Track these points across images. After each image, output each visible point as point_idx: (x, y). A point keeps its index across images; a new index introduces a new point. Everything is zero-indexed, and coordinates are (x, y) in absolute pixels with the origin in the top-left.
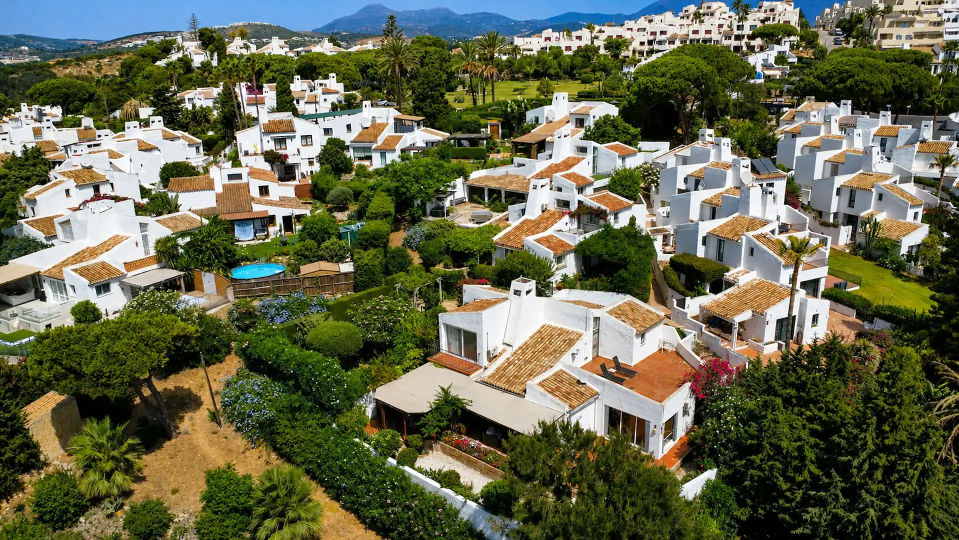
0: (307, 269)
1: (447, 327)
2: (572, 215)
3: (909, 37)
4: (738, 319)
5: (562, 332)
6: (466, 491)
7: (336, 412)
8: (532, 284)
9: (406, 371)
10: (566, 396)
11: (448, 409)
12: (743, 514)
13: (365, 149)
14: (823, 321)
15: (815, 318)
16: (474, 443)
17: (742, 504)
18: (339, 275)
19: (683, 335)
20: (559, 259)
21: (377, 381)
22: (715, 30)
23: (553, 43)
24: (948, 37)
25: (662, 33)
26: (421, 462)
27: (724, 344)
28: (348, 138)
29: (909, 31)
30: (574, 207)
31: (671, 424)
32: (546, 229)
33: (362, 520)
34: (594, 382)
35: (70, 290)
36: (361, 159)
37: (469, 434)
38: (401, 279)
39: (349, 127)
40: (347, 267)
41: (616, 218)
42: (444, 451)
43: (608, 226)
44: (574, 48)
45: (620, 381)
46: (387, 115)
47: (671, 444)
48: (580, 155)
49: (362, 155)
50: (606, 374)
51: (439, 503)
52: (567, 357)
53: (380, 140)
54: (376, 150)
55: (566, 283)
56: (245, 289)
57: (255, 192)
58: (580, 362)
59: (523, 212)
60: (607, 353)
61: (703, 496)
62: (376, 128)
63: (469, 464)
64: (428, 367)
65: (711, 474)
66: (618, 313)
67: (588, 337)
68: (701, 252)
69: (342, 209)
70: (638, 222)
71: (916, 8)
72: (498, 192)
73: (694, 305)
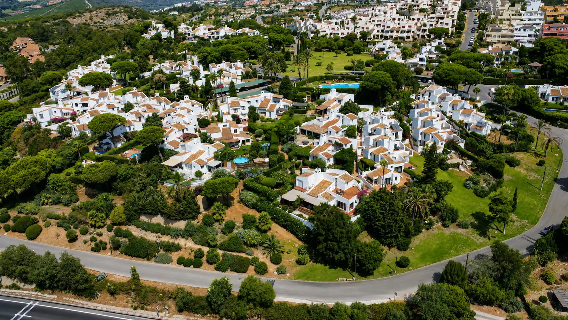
0: (256, 160)
1: (298, 180)
2: (333, 145)
3: (499, 37)
4: (375, 178)
5: (328, 182)
6: (305, 218)
7: (272, 201)
8: (320, 170)
9: (288, 191)
10: (327, 198)
11: (300, 201)
12: (365, 224)
13: (263, 110)
14: (398, 179)
15: (396, 178)
16: (306, 208)
17: (365, 222)
18: (265, 163)
19: (359, 182)
20: (328, 160)
21: (280, 194)
22: (413, 26)
23: (336, 31)
24: (515, 38)
25: (388, 27)
26: (293, 212)
27: (371, 185)
28: (257, 105)
29: (499, 34)
30: (334, 142)
31: (352, 205)
32: (325, 150)
33: (280, 225)
34: (335, 195)
35: (193, 167)
36: (261, 113)
37: (304, 206)
38: (283, 164)
39: (257, 101)
40: (267, 160)
41: (346, 145)
42: (298, 210)
43: (343, 149)
44: (346, 34)
45: (340, 195)
46: (270, 96)
47: (352, 210)
48: (338, 119)
49: (262, 112)
50: (337, 193)
51: (299, 221)
52: (328, 188)
53: (269, 107)
54: (267, 111)
55: (330, 167)
56: (240, 166)
57: (233, 132)
58: (332, 189)
59: (318, 143)
60: (339, 188)
61: (356, 221)
62: (267, 101)
63: (304, 213)
64: (293, 190)
65: (359, 216)
66: (342, 177)
67: (334, 183)
68: (369, 157)
69: (260, 136)
70: (353, 146)
71: (509, 18)
72: (311, 132)
73: (365, 174)
